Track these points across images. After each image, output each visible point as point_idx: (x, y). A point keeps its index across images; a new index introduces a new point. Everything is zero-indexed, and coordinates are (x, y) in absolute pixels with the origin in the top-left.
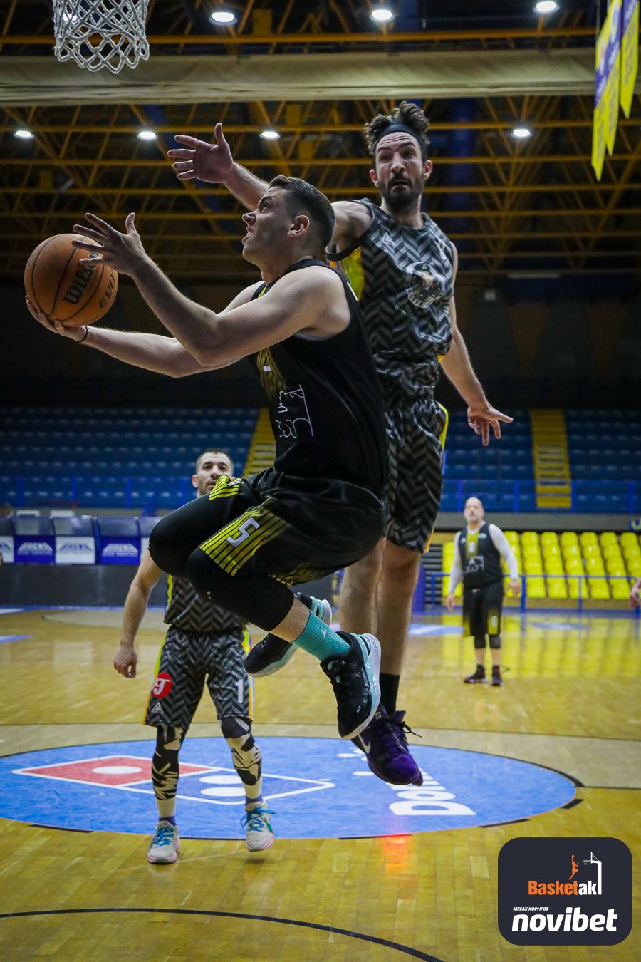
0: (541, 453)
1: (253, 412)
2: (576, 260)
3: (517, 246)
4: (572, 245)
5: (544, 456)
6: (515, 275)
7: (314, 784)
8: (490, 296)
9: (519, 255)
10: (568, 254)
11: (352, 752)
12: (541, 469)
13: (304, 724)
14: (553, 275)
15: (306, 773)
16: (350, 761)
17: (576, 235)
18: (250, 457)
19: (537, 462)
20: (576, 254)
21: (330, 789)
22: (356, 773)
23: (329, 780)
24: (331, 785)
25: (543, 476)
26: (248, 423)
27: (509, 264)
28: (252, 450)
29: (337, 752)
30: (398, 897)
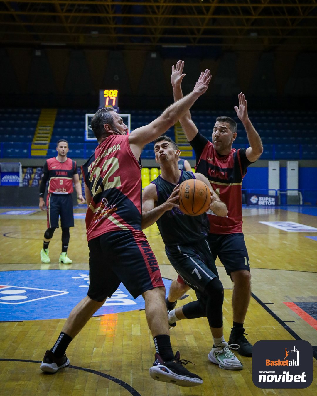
0: (178, 131)
1: (37, 110)
2: (194, 39)
3: (166, 32)
4: (192, 32)
5: (180, 132)
6: (165, 46)
7: (59, 292)
8: (154, 55)
9: (167, 36)
10: (190, 36)
11: (79, 276)
12: (179, 138)
13: (56, 263)
14: (184, 46)
15: (55, 287)
16: (78, 280)
17: (194, 27)
18: (36, 133)
19: (177, 135)
20: (194, 36)
21: (66, 294)
22: (80, 286)
23: (66, 290)
24: (67, 293)
25: (179, 142)
26: (35, 116)
27: (162, 40)
28: (37, 129)
29: (71, 276)
30: (95, 347)
